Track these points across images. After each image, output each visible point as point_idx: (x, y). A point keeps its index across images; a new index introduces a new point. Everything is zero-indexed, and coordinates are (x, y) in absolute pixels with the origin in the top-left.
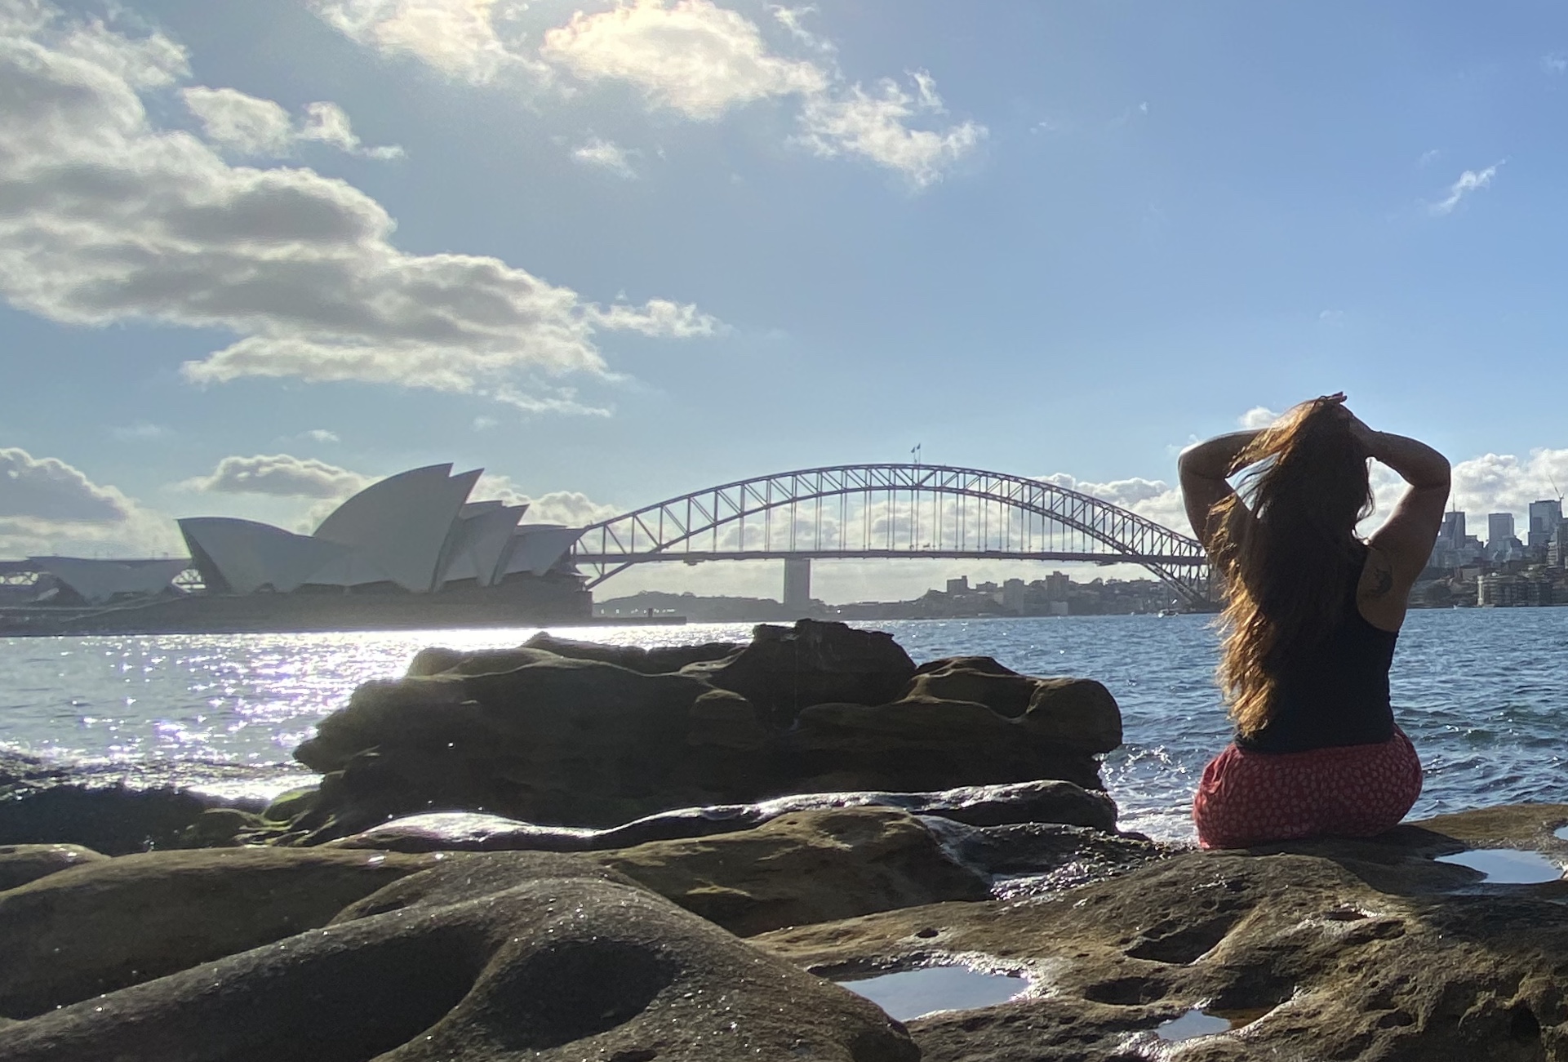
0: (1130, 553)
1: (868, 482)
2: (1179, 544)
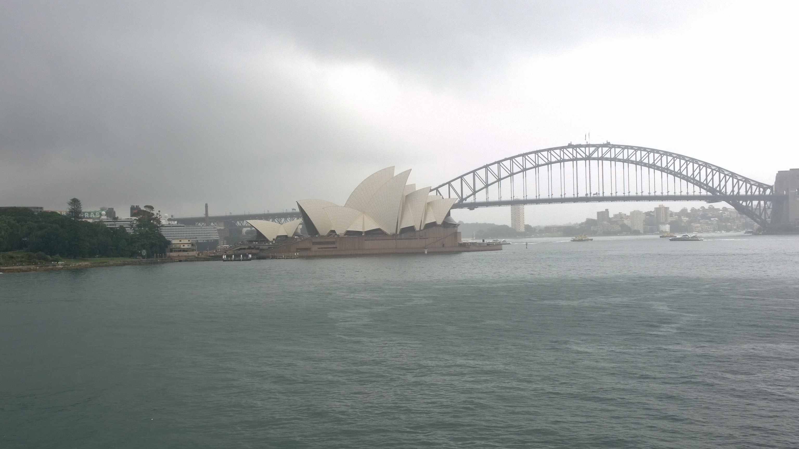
0: (718, 194)
1: (562, 157)
2: (751, 187)
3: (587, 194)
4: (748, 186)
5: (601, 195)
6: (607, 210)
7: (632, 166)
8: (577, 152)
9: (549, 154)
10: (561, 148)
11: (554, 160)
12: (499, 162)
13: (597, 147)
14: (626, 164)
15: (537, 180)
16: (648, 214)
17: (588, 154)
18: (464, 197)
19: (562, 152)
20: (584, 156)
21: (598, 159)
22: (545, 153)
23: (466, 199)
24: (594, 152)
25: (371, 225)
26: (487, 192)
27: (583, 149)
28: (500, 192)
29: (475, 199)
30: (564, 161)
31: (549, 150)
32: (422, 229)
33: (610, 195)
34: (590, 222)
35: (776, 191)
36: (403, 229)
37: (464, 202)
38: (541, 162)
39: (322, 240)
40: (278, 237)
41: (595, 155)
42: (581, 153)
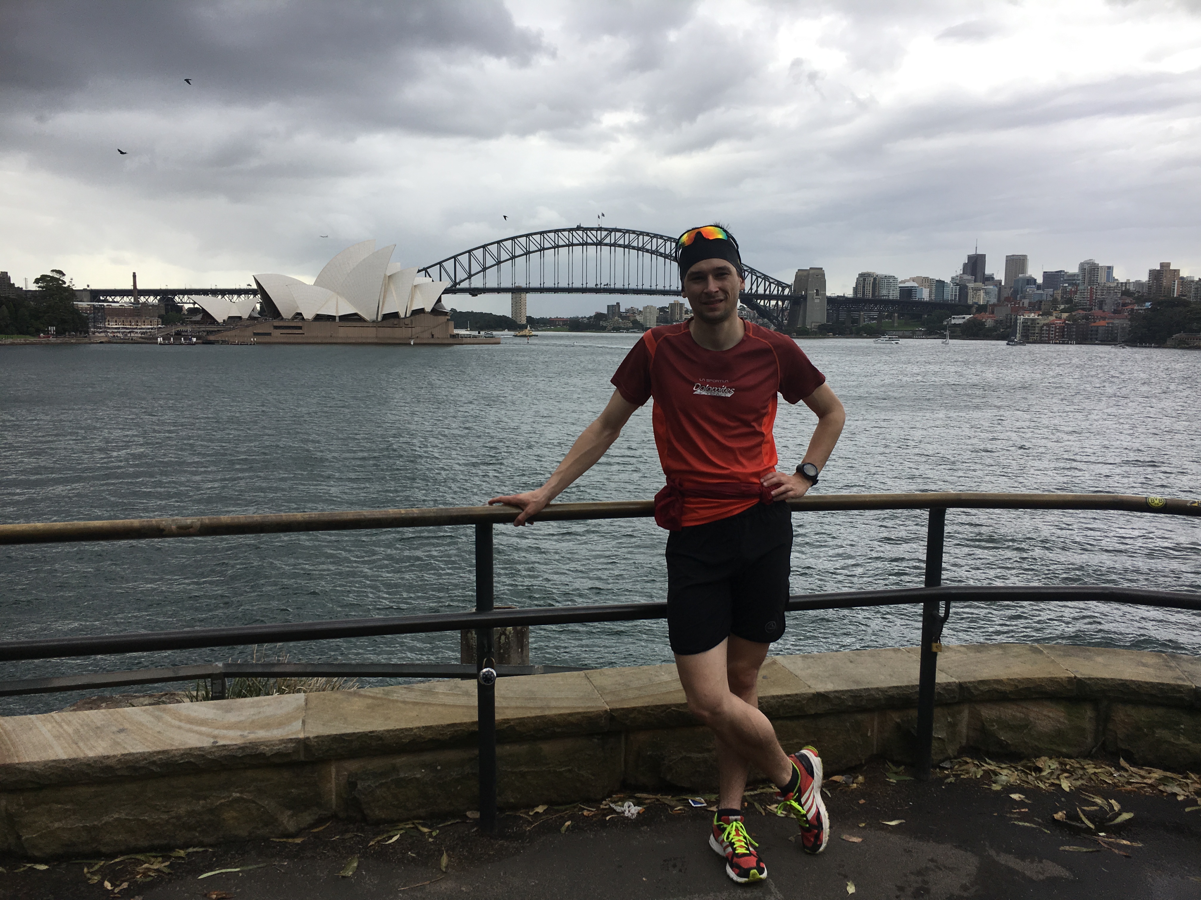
1: (571, 240)
2: (770, 285)
3: (596, 285)
4: (767, 283)
5: (612, 286)
6: (618, 304)
7: (647, 255)
8: (587, 235)
9: (556, 236)
10: (570, 230)
11: (561, 243)
12: (498, 242)
13: (610, 231)
14: (640, 253)
15: (542, 265)
16: (662, 309)
17: (599, 239)
18: (457, 281)
19: (571, 235)
20: (595, 240)
21: (610, 245)
22: (552, 235)
23: (459, 283)
24: (606, 236)
25: (347, 309)
26: (484, 277)
27: (594, 232)
28: (499, 277)
29: (470, 284)
30: (573, 245)
31: (556, 231)
32: (408, 316)
33: (622, 287)
34: (599, 316)
35: (794, 290)
36: (384, 315)
37: (458, 286)
38: (547, 245)
39: (286, 324)
40: (230, 318)
41: (607, 241)
42: (592, 236)
